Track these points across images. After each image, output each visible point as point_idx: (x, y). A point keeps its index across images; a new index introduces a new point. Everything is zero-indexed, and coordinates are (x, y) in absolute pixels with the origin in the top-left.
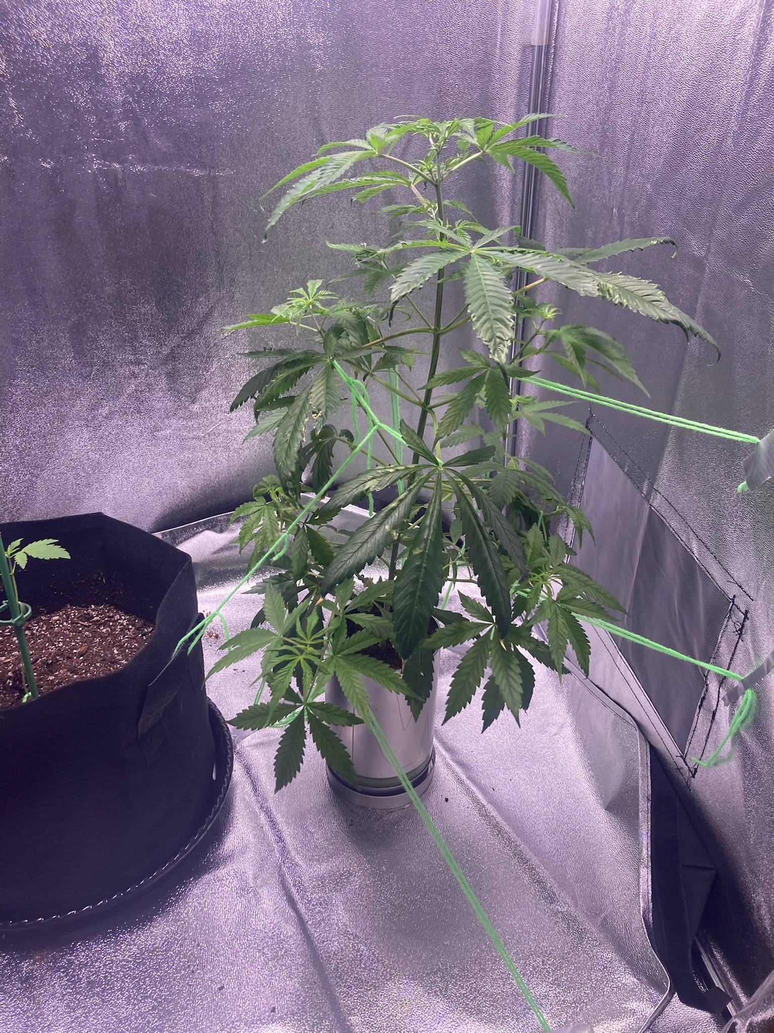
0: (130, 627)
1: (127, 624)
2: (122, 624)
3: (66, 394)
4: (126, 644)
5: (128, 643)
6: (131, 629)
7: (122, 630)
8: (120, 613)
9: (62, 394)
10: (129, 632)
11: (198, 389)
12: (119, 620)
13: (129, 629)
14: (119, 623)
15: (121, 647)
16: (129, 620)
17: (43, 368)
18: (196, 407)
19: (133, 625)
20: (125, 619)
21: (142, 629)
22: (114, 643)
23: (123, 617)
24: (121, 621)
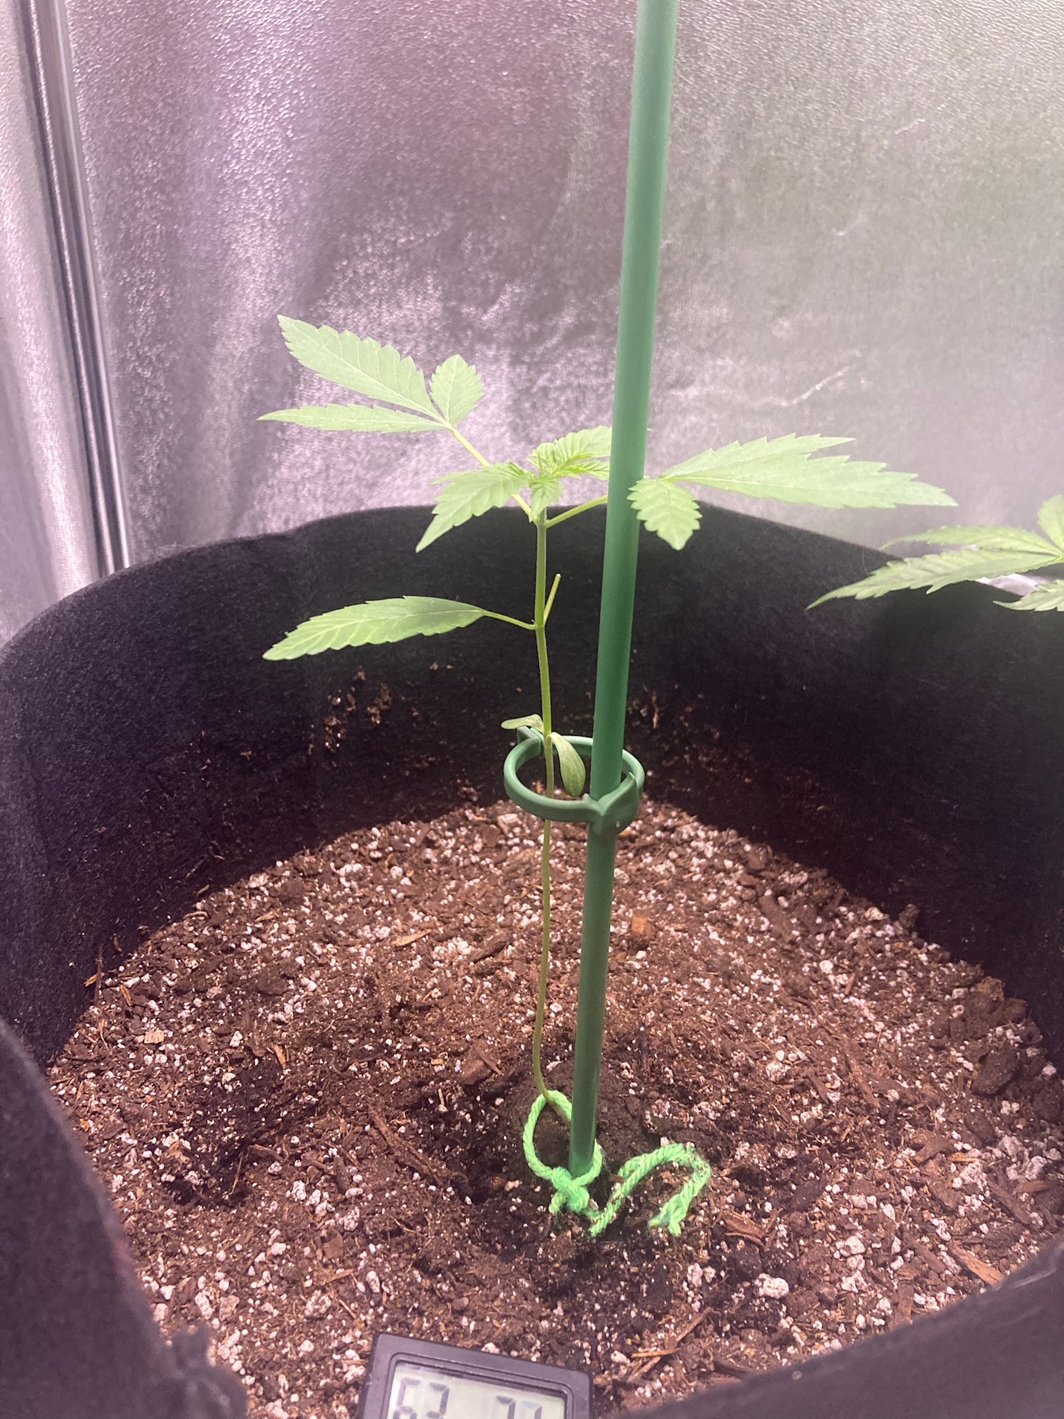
0: (728, 864)
1: (715, 855)
2: (703, 854)
4: (738, 918)
5: (742, 916)
6: (735, 871)
8: (691, 818)
12: (691, 840)
13: (727, 871)
14: (695, 849)
15: (726, 925)
16: (718, 843)
19: (737, 860)
20: (708, 839)
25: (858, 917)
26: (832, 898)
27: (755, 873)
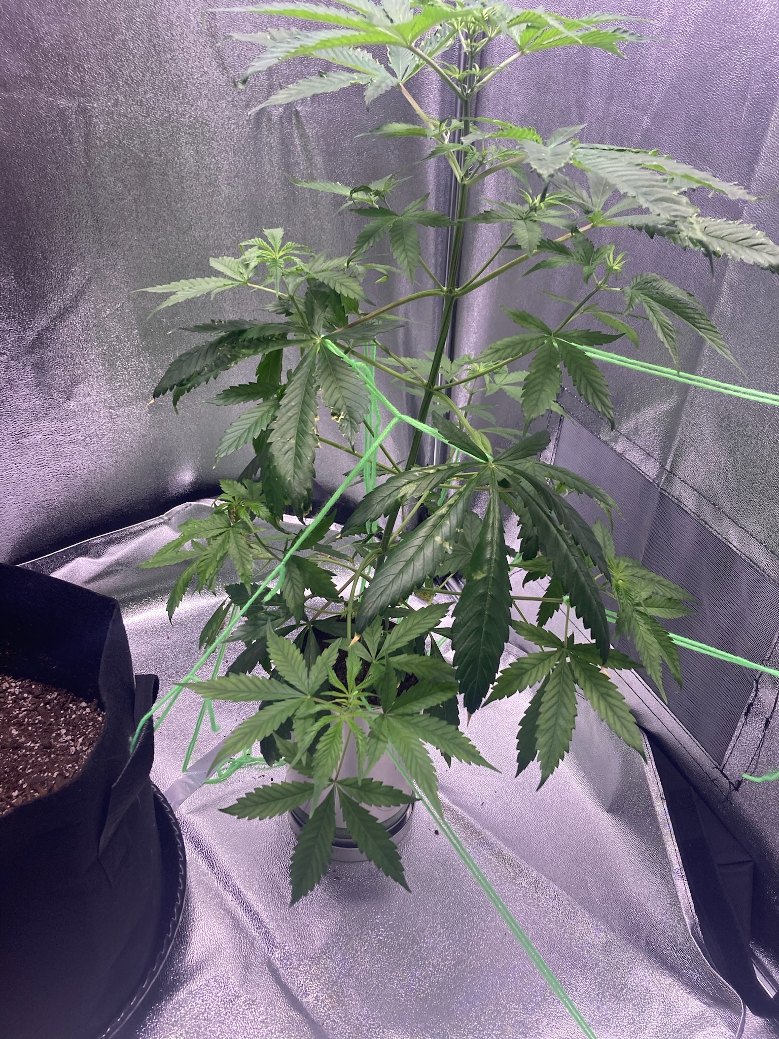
0: (26, 695)
1: (20, 693)
2: (13, 694)
4: (26, 720)
5: (28, 718)
6: (28, 698)
7: (15, 701)
8: (7, 679)
10: (25, 701)
11: (75, 382)
12: (8, 688)
13: (24, 699)
14: (9, 693)
15: (19, 724)
16: (21, 687)
18: (72, 404)
19: (29, 693)
20: (15, 687)
21: (43, 696)
22: (9, 721)
23: (13, 685)
24: (12, 690)
25: (77, 707)
26: (67, 701)
27: (36, 697)
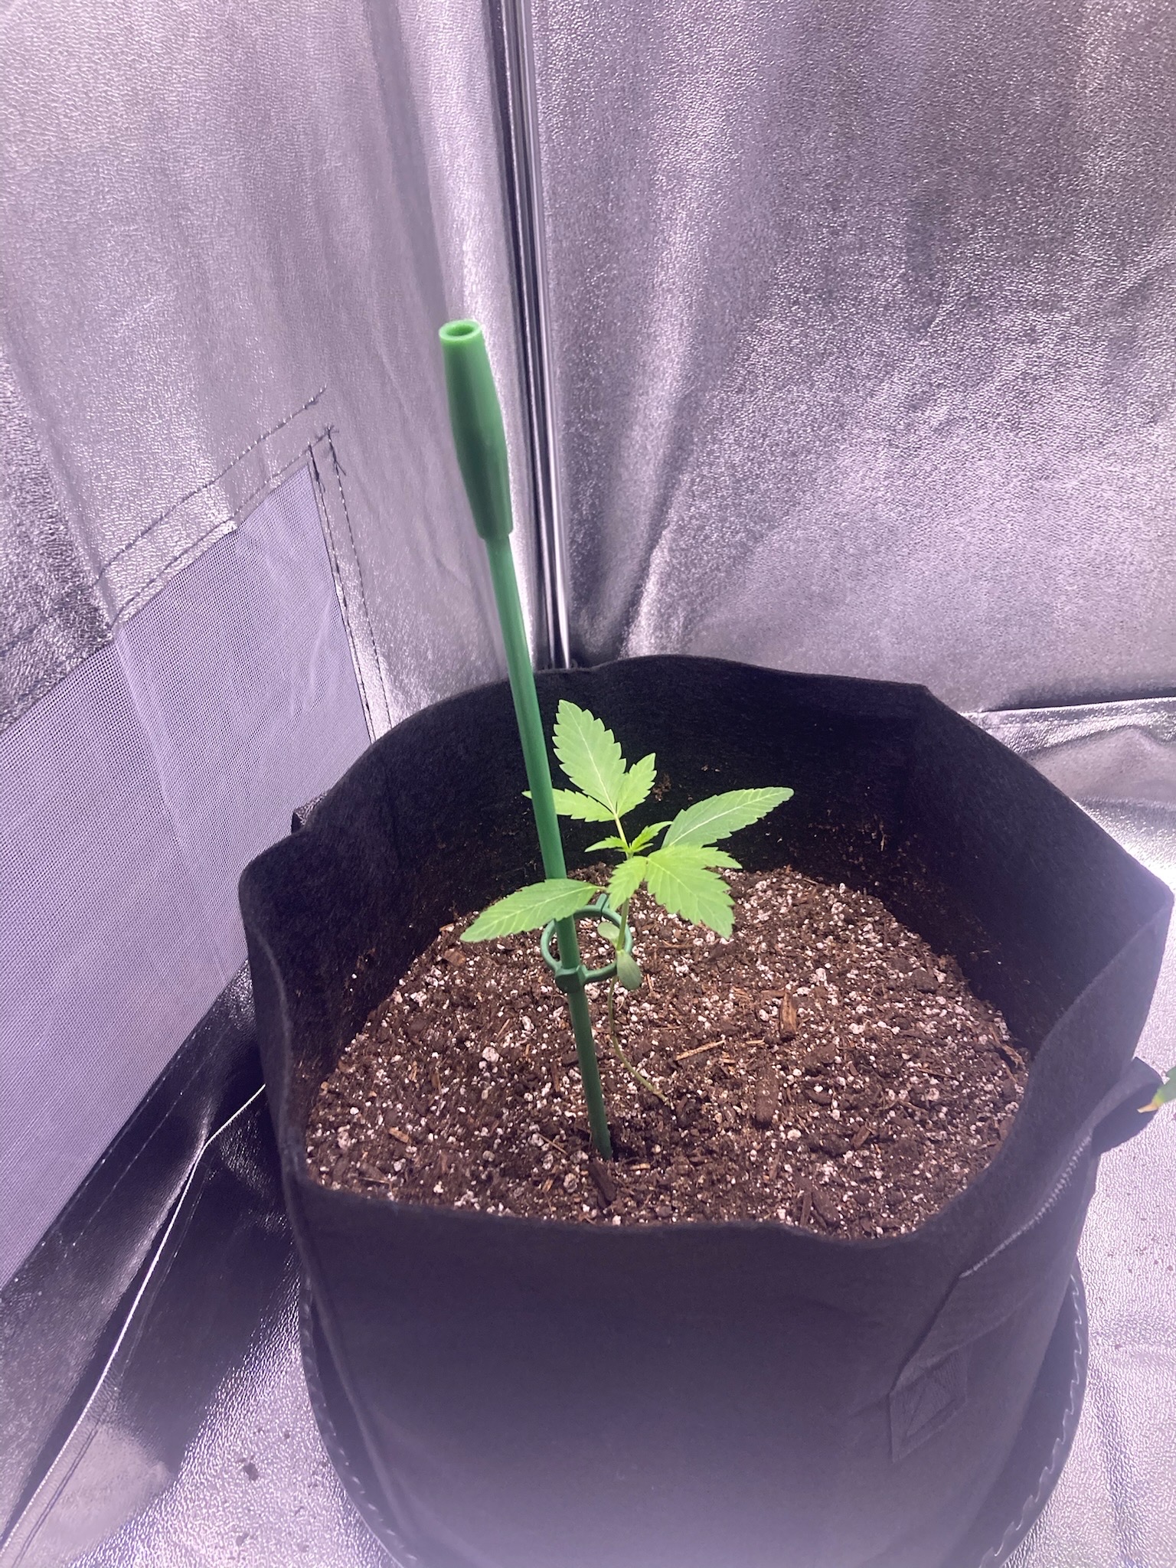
3: (863, 365)
9: (857, 363)
17: (828, 296)
